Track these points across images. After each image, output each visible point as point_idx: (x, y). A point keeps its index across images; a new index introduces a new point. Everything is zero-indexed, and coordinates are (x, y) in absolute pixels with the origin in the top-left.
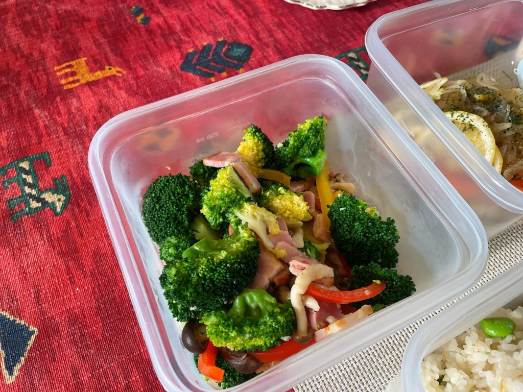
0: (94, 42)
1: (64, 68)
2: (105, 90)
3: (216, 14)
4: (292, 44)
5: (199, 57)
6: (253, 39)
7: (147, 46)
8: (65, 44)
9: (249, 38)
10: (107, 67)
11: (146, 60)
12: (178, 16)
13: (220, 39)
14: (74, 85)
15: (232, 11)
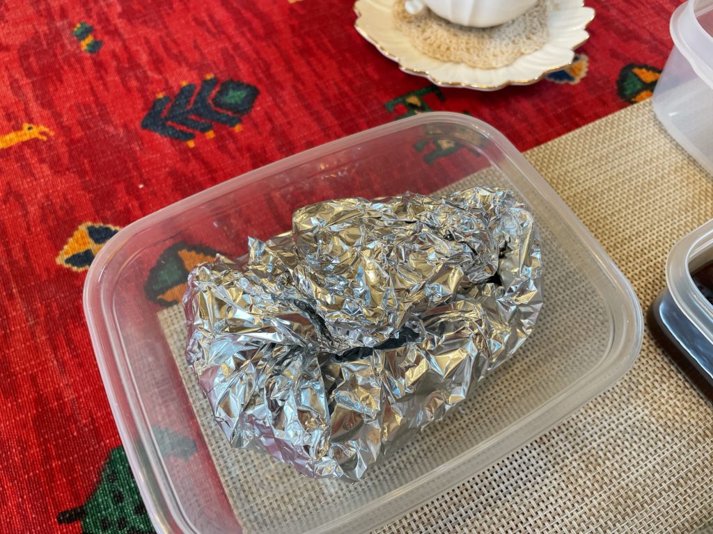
0: (11, 84)
2: (19, 164)
3: (206, 34)
4: (321, 84)
5: (172, 106)
6: (261, 75)
7: (92, 89)
9: (254, 73)
10: (26, 126)
11: (88, 111)
12: (145, 38)
13: (209, 77)
15: (231, 30)
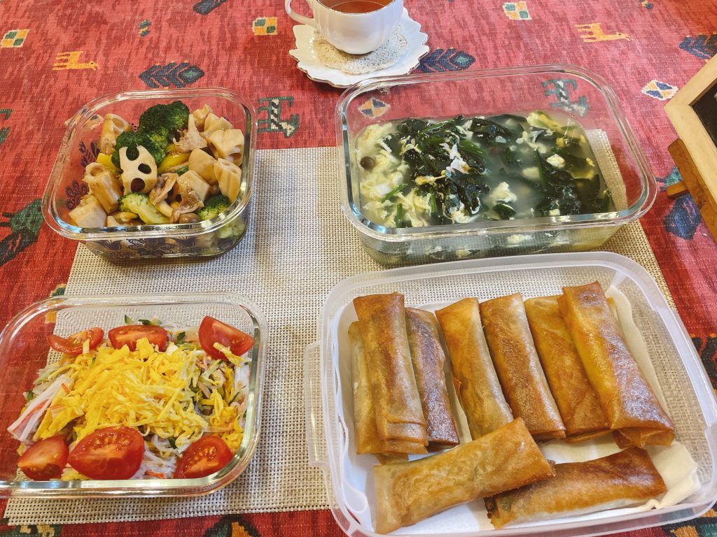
0: (98, 41)
1: (63, 55)
2: (77, 78)
3: (201, 41)
4: (236, 80)
5: (159, 71)
6: (211, 67)
8: (78, 38)
9: (209, 65)
10: (92, 62)
11: (121, 63)
12: (171, 35)
13: (186, 62)
14: (60, 69)
